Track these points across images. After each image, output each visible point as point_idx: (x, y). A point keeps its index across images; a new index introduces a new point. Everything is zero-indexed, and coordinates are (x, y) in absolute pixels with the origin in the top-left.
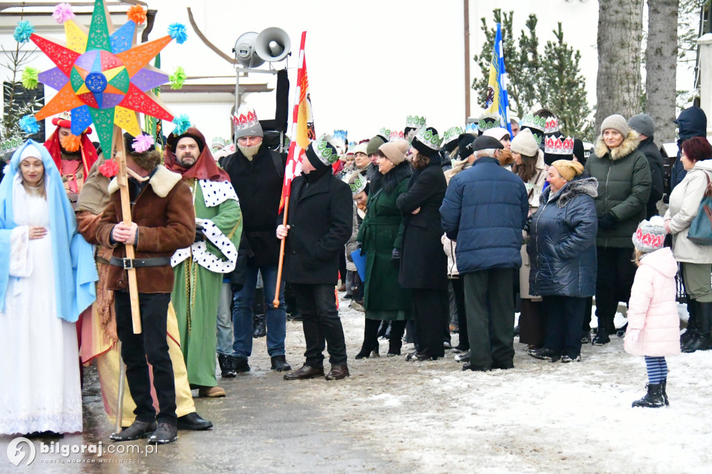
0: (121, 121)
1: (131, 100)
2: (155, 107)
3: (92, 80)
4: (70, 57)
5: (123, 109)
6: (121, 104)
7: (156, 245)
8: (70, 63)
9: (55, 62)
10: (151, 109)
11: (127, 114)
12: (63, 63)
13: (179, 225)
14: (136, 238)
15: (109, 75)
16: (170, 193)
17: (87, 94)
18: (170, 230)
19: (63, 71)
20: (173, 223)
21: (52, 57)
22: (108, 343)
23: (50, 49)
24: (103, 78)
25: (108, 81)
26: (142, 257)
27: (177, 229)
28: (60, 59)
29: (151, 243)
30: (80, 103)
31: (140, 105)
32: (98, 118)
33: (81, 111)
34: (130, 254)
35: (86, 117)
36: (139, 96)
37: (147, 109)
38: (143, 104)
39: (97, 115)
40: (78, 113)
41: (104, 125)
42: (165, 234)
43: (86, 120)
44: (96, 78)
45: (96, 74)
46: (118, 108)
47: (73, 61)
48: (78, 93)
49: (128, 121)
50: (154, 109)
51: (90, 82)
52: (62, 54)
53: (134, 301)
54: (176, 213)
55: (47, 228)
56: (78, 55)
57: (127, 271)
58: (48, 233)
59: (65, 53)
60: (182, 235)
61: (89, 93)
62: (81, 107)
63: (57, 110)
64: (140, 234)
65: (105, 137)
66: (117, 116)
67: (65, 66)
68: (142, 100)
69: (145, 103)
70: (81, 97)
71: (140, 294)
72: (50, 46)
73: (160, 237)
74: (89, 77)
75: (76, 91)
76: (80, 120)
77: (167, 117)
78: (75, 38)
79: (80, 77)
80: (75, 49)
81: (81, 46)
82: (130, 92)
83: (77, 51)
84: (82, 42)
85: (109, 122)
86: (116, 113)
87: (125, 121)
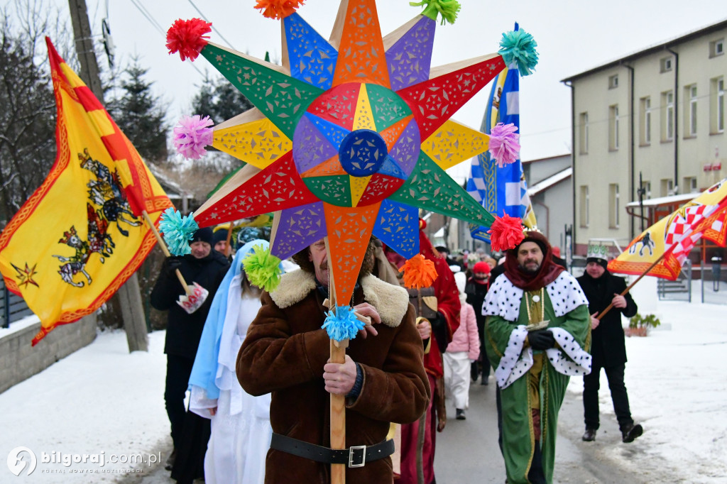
1: (428, 112)
2: (465, 77)
3: (356, 159)
4: (281, 174)
5: (432, 138)
6: (424, 135)
7: (383, 405)
8: (292, 181)
9: (273, 208)
10: (464, 88)
11: (445, 136)
12: (285, 195)
13: (418, 378)
15: (364, 119)
17: (370, 184)
18: (409, 382)
19: (299, 204)
20: (406, 372)
23: (243, 203)
24: (364, 134)
25: (374, 129)
28: (273, 196)
29: (380, 398)
30: (373, 209)
31: (444, 103)
33: (387, 216)
35: (403, 215)
36: (429, 93)
37: (459, 93)
38: (445, 96)
39: (412, 194)
41: (437, 192)
42: (402, 388)
43: (406, 219)
44: (357, 148)
45: (348, 144)
46: (425, 146)
47: (293, 172)
48: (355, 200)
49: (457, 144)
50: (467, 83)
51: (357, 165)
52: (268, 187)
54: (409, 355)
56: (288, 157)
59: (268, 180)
60: (424, 397)
61: (373, 179)
62: (381, 213)
64: (368, 376)
65: (456, 203)
66: (438, 157)
67: (291, 194)
68: (439, 93)
69: (447, 91)
70: (366, 201)
72: (239, 199)
73: (396, 390)
74: (345, 161)
75: (349, 204)
77: (493, 67)
78: (253, 144)
79: (333, 178)
80: (273, 156)
81: (277, 141)
82: (415, 105)
83: (281, 154)
84: (269, 135)
85: (437, 178)
86: (431, 155)
87: (453, 150)
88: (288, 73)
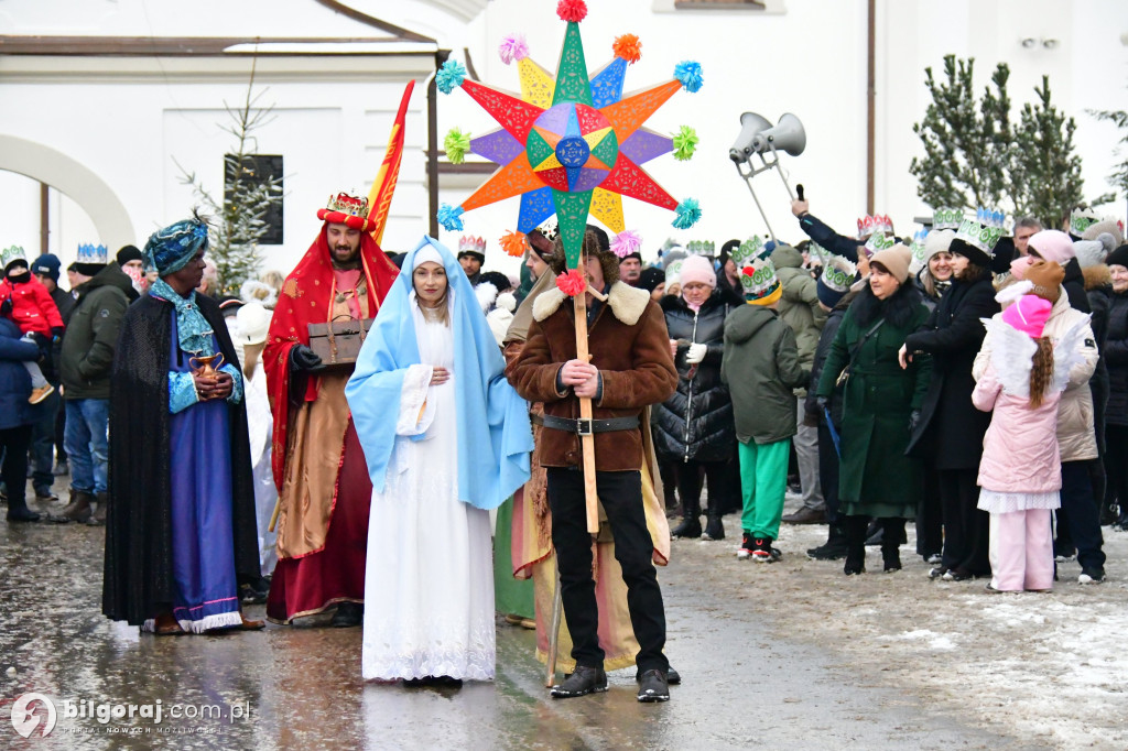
0: (599, 210)
1: (618, 179)
2: (652, 189)
3: (567, 149)
4: (527, 113)
5: (604, 191)
6: (603, 185)
7: (627, 398)
8: (526, 123)
9: (502, 122)
10: (646, 192)
11: (610, 199)
12: (515, 124)
13: (659, 367)
14: (600, 387)
15: (593, 139)
16: (641, 317)
17: (555, 169)
18: (647, 374)
19: (516, 136)
20: (649, 363)
21: (496, 114)
22: (546, 546)
23: (494, 102)
24: (584, 145)
25: (591, 148)
26: (605, 416)
27: (655, 373)
28: (510, 117)
29: (622, 394)
30: (540, 184)
31: (630, 185)
32: (564, 206)
33: (539, 195)
34: (586, 413)
35: (546, 205)
36: (630, 172)
37: (641, 191)
38: (634, 183)
39: (563, 202)
40: (533, 199)
41: (573, 217)
42: (641, 381)
44: (573, 145)
45: (573, 140)
46: (597, 190)
47: (532, 120)
48: (539, 168)
49: (609, 210)
50: (650, 192)
51: (564, 152)
52: (514, 110)
53: (591, 482)
54: (652, 348)
55: (449, 370)
56: (540, 111)
57: (581, 437)
58: (451, 376)
59: (518, 108)
60: (665, 382)
61: (560, 169)
62: (539, 190)
63: (499, 194)
64: (606, 381)
65: (572, 235)
66: (595, 203)
67: (519, 127)
68: (634, 178)
69: (638, 182)
70: (542, 175)
71: (598, 473)
72: (494, 99)
73: (634, 385)
74: (562, 144)
75: (534, 166)
76: (535, 210)
77: (668, 203)
78: (535, 85)
79: (546, 145)
80: (535, 102)
81: (545, 98)
82: (618, 167)
83: (539, 105)
84: (546, 91)
85: (581, 211)
86: (594, 198)
87: (604, 210)
88: (590, 79)
